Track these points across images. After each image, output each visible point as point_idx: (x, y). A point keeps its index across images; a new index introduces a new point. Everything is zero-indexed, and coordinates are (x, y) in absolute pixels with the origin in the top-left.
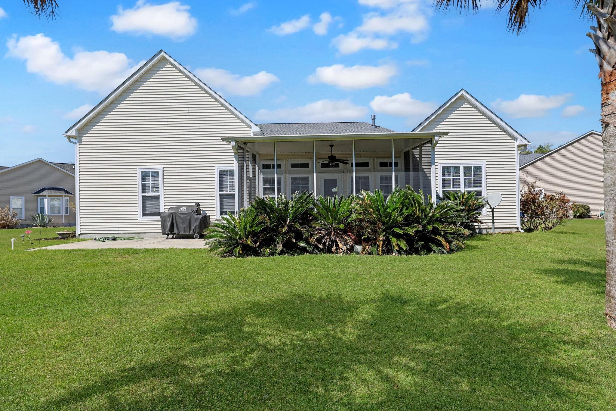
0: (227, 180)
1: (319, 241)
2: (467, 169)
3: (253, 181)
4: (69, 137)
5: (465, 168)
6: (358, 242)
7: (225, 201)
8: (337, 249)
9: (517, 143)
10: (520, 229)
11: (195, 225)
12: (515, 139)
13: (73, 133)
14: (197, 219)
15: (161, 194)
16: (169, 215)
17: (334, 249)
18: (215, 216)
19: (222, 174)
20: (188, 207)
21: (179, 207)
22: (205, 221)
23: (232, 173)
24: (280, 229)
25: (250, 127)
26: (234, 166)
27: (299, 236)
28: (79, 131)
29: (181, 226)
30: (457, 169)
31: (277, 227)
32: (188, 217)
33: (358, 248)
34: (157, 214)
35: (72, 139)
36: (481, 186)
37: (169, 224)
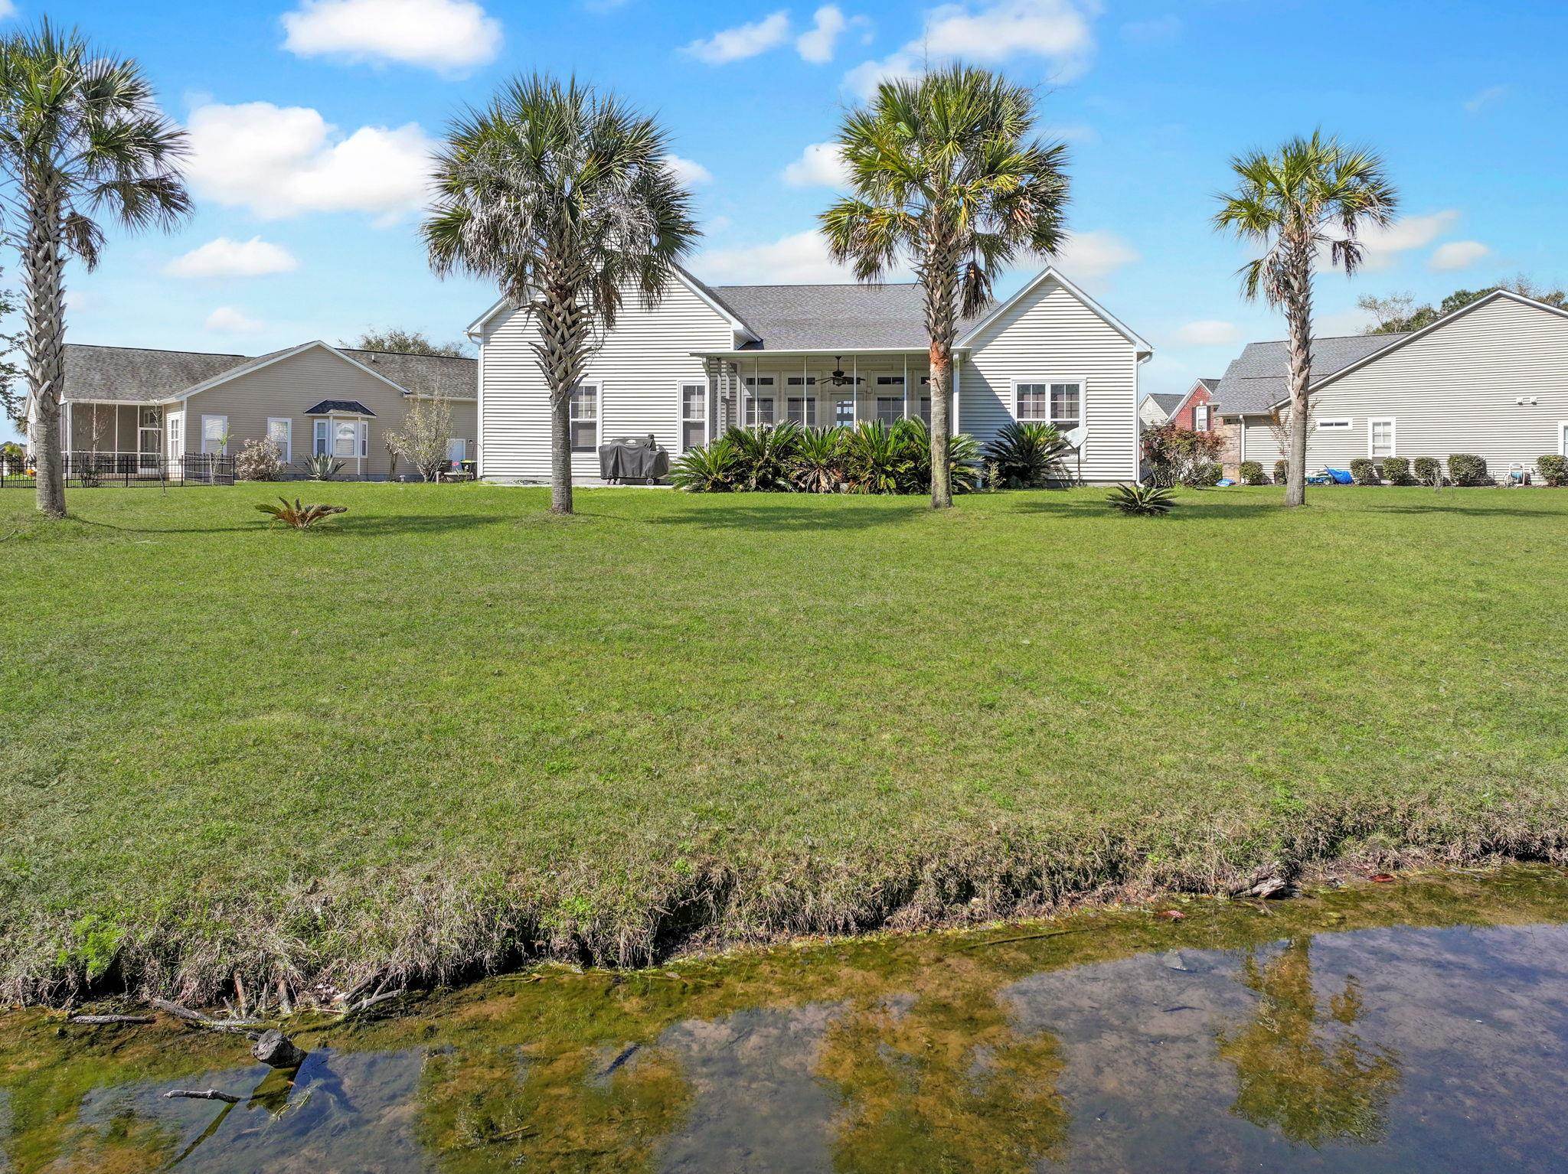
0: (695, 401)
1: (799, 478)
2: (1056, 390)
3: (729, 403)
4: (470, 335)
5: (1053, 387)
6: (846, 480)
7: (693, 433)
8: (818, 487)
9: (1136, 349)
10: (1138, 483)
11: (648, 465)
12: (1132, 342)
13: (477, 329)
14: (651, 456)
15: (598, 420)
16: (612, 451)
17: (814, 487)
18: (676, 452)
19: (688, 392)
20: (638, 440)
21: (624, 440)
22: (662, 458)
23: (701, 391)
24: (754, 463)
25: (729, 322)
26: (705, 381)
27: (777, 472)
28: (486, 325)
29: (629, 467)
30: (1039, 390)
31: (751, 460)
32: (639, 455)
33: (844, 486)
34: (592, 449)
35: (473, 338)
36: (1077, 416)
37: (612, 463)
